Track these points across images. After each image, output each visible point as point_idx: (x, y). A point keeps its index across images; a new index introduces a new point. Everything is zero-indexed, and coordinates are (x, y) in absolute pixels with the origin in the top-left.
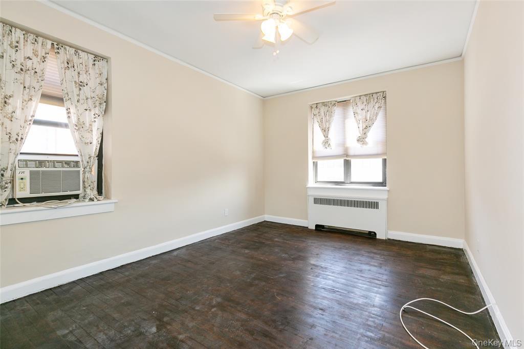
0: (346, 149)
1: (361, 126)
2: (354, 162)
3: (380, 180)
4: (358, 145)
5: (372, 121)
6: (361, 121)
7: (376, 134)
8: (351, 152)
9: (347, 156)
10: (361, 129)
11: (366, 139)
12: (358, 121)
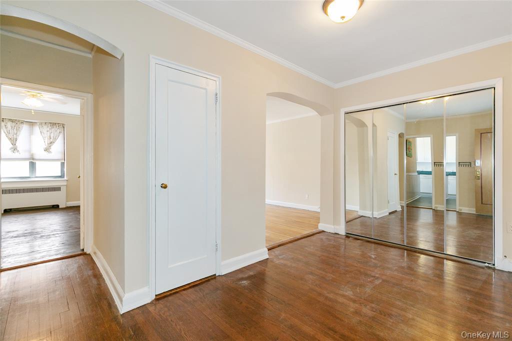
0: (32, 155)
1: (46, 141)
2: (38, 164)
3: (60, 175)
4: (46, 153)
5: (55, 139)
6: (46, 138)
7: (58, 148)
8: (36, 157)
9: (33, 159)
10: (47, 143)
11: (50, 150)
12: (44, 138)
